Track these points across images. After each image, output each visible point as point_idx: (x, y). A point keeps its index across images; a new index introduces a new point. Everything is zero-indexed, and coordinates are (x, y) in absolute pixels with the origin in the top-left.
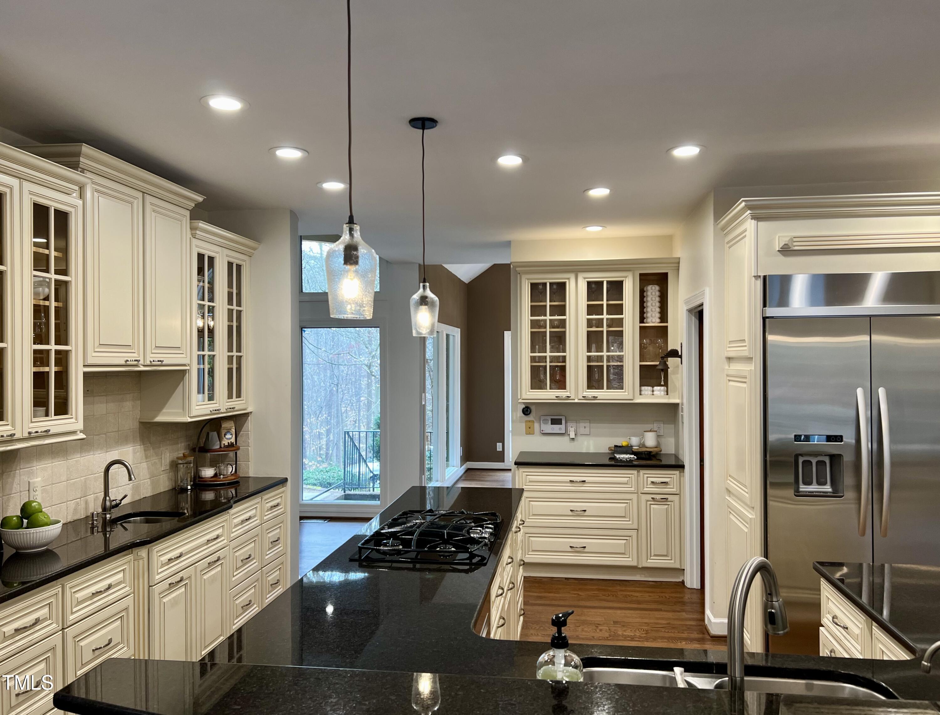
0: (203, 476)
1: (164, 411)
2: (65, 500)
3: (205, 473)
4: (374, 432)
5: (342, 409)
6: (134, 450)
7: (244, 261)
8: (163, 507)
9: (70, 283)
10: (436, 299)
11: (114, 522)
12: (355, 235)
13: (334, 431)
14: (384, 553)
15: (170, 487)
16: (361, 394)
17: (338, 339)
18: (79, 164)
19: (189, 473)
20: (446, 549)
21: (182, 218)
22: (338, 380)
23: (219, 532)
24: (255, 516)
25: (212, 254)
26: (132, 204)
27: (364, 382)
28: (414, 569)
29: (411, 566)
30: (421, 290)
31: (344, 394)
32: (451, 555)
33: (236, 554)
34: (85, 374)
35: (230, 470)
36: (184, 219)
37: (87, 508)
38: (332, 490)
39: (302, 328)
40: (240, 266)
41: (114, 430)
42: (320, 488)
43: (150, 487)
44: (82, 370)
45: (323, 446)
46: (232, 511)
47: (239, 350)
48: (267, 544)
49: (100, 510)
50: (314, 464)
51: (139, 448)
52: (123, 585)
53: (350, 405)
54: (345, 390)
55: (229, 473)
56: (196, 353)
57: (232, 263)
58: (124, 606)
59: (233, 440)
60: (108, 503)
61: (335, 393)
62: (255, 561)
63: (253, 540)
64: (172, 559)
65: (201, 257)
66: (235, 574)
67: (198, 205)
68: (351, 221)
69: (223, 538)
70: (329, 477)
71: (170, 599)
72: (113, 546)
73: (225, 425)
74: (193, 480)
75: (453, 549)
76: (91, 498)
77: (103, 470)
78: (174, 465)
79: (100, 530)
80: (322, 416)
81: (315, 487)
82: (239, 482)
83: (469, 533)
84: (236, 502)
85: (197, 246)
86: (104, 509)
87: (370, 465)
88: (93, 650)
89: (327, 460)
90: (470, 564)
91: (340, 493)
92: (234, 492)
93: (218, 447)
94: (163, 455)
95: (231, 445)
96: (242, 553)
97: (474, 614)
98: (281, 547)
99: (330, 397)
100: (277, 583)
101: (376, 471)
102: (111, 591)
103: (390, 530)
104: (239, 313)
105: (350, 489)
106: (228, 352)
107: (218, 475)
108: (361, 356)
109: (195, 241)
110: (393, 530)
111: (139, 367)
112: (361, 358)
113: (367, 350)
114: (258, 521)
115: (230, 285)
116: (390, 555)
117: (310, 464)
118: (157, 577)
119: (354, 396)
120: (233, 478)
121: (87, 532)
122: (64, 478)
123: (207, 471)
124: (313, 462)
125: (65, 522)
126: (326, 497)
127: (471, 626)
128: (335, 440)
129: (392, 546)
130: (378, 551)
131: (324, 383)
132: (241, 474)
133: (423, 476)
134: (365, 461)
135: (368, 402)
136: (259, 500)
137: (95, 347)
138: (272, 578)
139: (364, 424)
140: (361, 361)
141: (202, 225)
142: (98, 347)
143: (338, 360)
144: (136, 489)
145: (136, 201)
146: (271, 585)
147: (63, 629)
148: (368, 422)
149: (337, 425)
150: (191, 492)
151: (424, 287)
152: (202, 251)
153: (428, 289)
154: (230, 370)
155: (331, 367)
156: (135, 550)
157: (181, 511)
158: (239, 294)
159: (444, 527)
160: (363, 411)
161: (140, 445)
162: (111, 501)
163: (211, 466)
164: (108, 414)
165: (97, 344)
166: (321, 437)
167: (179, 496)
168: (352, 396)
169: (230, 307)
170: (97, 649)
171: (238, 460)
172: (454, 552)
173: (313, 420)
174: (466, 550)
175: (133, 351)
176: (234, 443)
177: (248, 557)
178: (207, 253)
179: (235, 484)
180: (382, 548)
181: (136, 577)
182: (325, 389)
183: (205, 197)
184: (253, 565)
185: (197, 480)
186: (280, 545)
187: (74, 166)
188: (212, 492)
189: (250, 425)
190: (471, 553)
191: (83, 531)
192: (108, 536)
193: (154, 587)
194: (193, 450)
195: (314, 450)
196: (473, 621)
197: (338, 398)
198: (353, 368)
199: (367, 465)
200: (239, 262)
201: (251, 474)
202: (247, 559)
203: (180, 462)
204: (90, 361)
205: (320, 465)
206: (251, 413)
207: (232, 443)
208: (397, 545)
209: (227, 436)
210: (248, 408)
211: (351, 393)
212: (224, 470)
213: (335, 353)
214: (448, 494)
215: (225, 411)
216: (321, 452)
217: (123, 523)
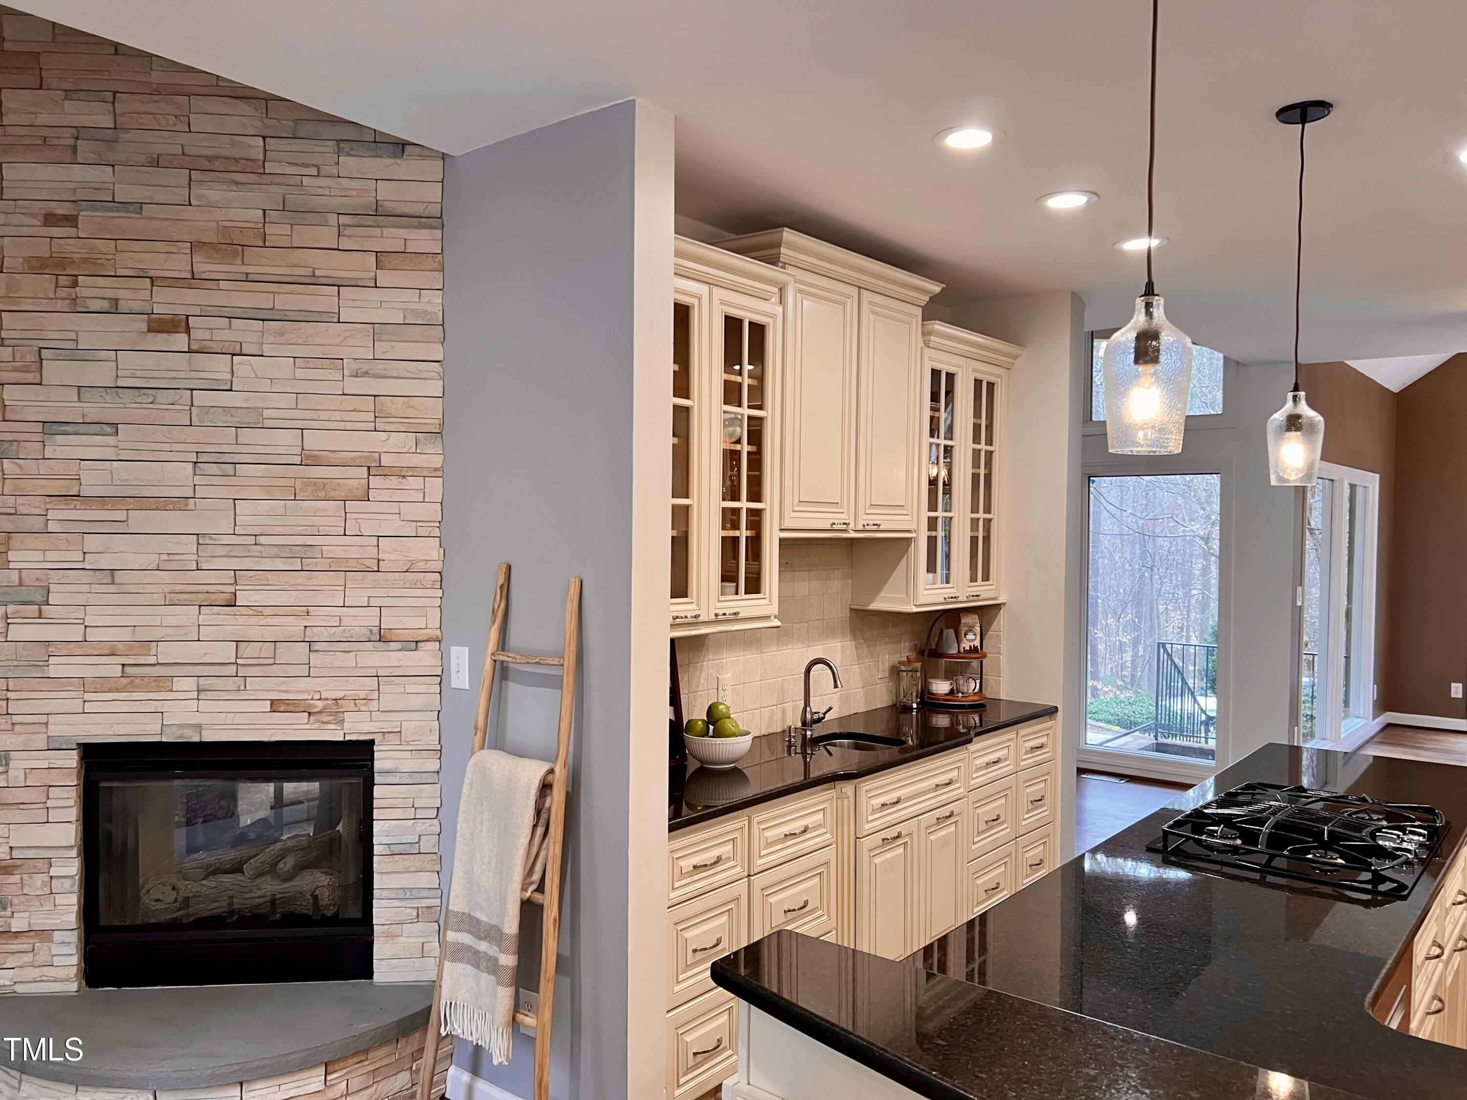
0: (935, 692)
1: (881, 595)
2: (759, 706)
3: (937, 687)
4: (1208, 647)
5: (1160, 607)
6: (842, 646)
7: (1000, 376)
8: (879, 729)
9: (765, 420)
10: (1319, 418)
11: (816, 741)
12: (1155, 314)
13: (1145, 641)
14: (1210, 847)
15: (890, 703)
16: (1192, 585)
17: (1155, 494)
18: (779, 257)
19: (914, 685)
20: (1325, 857)
21: (911, 319)
22: (1154, 561)
23: (953, 774)
24: (1006, 759)
25: (952, 370)
26: (844, 304)
27: (1198, 565)
28: (1262, 883)
29: (1257, 876)
30: (1289, 404)
31: (1162, 584)
32: (1336, 871)
33: (977, 812)
34: (781, 540)
35: (972, 686)
36: (914, 320)
37: (784, 719)
38: (1137, 733)
39: (1089, 477)
40: (993, 384)
41: (818, 618)
42: (1117, 728)
43: (863, 700)
44: (779, 535)
45: (1128, 664)
46: (972, 747)
47: (988, 510)
48: (1025, 804)
49: (799, 724)
50: (1112, 691)
51: (849, 644)
52: (822, 830)
53: (1173, 601)
54: (1165, 577)
55: (971, 691)
56: (926, 514)
57: (982, 381)
58: (825, 860)
59: (977, 643)
60: (809, 716)
61: (1148, 581)
62: (1005, 825)
63: (1003, 794)
64: (887, 805)
65: (936, 374)
66: (976, 840)
67: (934, 299)
68: (1149, 291)
69: (958, 785)
70: (1134, 712)
71: (884, 861)
72: (814, 774)
73: (966, 620)
74: (919, 695)
75: (1340, 861)
76: (789, 706)
77: (803, 671)
78: (895, 672)
79: (799, 750)
80: (1125, 617)
81: (1110, 726)
82: (985, 706)
83: (1373, 836)
84: (978, 734)
85: (931, 359)
86: (804, 723)
87: (1201, 700)
88: (785, 912)
89: (1132, 686)
90: (1374, 892)
91: (1148, 739)
92: (977, 719)
93: (956, 651)
94: (880, 658)
95: (974, 650)
96: (988, 810)
97: (1374, 981)
98: (1046, 810)
99: (1139, 587)
100: (1040, 864)
101: (1212, 711)
102: (808, 836)
103: (1220, 811)
104: (990, 454)
105: (1167, 735)
106: (972, 513)
107: (955, 692)
108: (1192, 523)
109: (928, 352)
110: (1226, 811)
111: (849, 532)
112: (1192, 526)
113: (1202, 512)
114: (1011, 767)
115: (977, 414)
116: (1219, 852)
117: (1105, 689)
118: (866, 826)
119: (1180, 587)
120: (976, 698)
121: (783, 751)
122: (758, 678)
123: (939, 685)
124: (1110, 686)
125: (756, 735)
126: (1126, 744)
127: (1366, 1003)
128: (1147, 656)
129: (1221, 837)
130: (1199, 842)
131: (1130, 565)
132: (989, 693)
133: (1296, 728)
134: (1193, 694)
135: (1203, 598)
136: (1013, 735)
137: (795, 504)
138: (1033, 854)
139: (1197, 633)
140: (1193, 531)
141: (938, 326)
142: (797, 505)
143: (1154, 528)
144: (844, 700)
145: (849, 301)
146: (1030, 866)
147: (749, 875)
148: (1203, 630)
149: (1150, 631)
150: (917, 712)
151: (1295, 399)
152: (938, 366)
153: (1303, 402)
154: (974, 540)
155: (1142, 541)
156: (839, 785)
157: (904, 738)
158: (990, 427)
159: (1325, 821)
160: (1195, 612)
161: (851, 641)
162: (813, 714)
163: (947, 678)
164: (812, 595)
165: (796, 501)
166: (1123, 648)
167: (902, 716)
168: (1177, 587)
169: (977, 447)
170: (789, 911)
171: (984, 673)
172: (1341, 866)
173: (1111, 621)
174: (1367, 867)
175: (841, 510)
176: (979, 647)
177: (995, 818)
178: (945, 368)
179: (979, 707)
180: (1204, 837)
181: (839, 822)
182: (1133, 575)
183: (944, 286)
184: (1003, 832)
185: (926, 697)
186: (1045, 808)
187: (773, 261)
188: (946, 716)
189: (1002, 621)
190: (1375, 873)
191: (780, 749)
192: (808, 760)
193: (862, 840)
194: (921, 652)
195: (1112, 668)
196: (1371, 994)
197: (1152, 590)
198: (1179, 541)
199: (1195, 700)
200: (992, 379)
201: (1004, 695)
202: (994, 820)
203: (903, 668)
204: (787, 525)
205: (1122, 693)
206: (1004, 604)
207: (976, 647)
208: (1231, 838)
209: (968, 637)
210: (999, 597)
211: (1175, 582)
212: (963, 685)
213: (1149, 517)
214: (1345, 764)
215: (965, 599)
216: (1124, 673)
217: (828, 744)
